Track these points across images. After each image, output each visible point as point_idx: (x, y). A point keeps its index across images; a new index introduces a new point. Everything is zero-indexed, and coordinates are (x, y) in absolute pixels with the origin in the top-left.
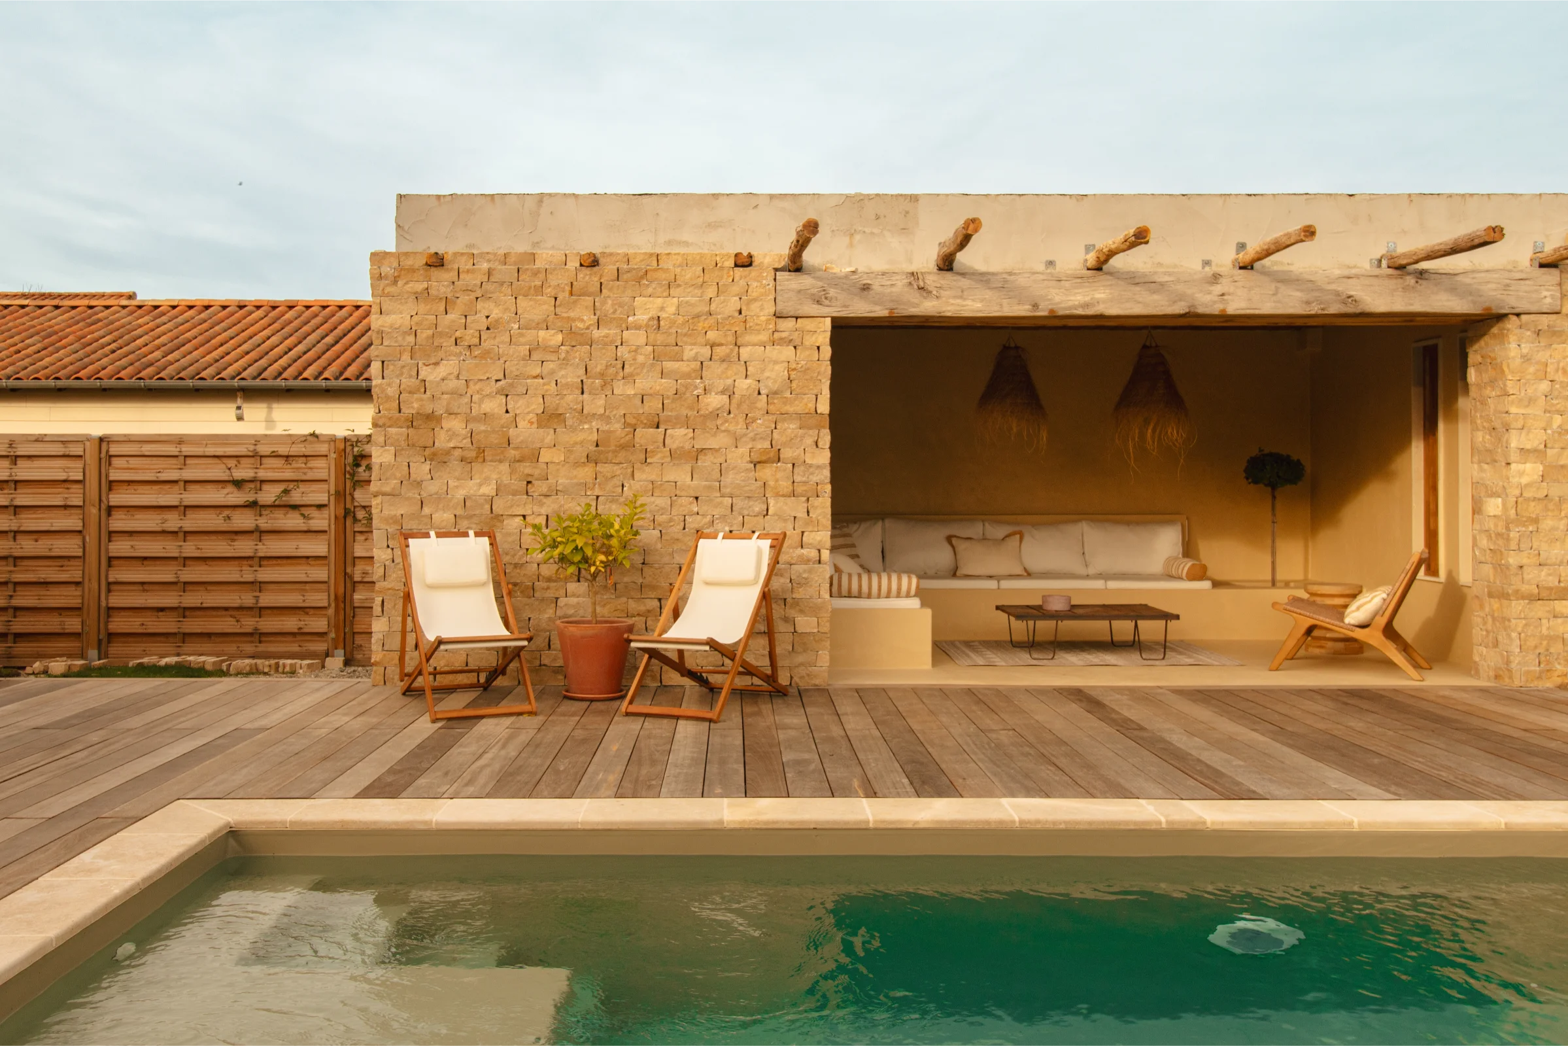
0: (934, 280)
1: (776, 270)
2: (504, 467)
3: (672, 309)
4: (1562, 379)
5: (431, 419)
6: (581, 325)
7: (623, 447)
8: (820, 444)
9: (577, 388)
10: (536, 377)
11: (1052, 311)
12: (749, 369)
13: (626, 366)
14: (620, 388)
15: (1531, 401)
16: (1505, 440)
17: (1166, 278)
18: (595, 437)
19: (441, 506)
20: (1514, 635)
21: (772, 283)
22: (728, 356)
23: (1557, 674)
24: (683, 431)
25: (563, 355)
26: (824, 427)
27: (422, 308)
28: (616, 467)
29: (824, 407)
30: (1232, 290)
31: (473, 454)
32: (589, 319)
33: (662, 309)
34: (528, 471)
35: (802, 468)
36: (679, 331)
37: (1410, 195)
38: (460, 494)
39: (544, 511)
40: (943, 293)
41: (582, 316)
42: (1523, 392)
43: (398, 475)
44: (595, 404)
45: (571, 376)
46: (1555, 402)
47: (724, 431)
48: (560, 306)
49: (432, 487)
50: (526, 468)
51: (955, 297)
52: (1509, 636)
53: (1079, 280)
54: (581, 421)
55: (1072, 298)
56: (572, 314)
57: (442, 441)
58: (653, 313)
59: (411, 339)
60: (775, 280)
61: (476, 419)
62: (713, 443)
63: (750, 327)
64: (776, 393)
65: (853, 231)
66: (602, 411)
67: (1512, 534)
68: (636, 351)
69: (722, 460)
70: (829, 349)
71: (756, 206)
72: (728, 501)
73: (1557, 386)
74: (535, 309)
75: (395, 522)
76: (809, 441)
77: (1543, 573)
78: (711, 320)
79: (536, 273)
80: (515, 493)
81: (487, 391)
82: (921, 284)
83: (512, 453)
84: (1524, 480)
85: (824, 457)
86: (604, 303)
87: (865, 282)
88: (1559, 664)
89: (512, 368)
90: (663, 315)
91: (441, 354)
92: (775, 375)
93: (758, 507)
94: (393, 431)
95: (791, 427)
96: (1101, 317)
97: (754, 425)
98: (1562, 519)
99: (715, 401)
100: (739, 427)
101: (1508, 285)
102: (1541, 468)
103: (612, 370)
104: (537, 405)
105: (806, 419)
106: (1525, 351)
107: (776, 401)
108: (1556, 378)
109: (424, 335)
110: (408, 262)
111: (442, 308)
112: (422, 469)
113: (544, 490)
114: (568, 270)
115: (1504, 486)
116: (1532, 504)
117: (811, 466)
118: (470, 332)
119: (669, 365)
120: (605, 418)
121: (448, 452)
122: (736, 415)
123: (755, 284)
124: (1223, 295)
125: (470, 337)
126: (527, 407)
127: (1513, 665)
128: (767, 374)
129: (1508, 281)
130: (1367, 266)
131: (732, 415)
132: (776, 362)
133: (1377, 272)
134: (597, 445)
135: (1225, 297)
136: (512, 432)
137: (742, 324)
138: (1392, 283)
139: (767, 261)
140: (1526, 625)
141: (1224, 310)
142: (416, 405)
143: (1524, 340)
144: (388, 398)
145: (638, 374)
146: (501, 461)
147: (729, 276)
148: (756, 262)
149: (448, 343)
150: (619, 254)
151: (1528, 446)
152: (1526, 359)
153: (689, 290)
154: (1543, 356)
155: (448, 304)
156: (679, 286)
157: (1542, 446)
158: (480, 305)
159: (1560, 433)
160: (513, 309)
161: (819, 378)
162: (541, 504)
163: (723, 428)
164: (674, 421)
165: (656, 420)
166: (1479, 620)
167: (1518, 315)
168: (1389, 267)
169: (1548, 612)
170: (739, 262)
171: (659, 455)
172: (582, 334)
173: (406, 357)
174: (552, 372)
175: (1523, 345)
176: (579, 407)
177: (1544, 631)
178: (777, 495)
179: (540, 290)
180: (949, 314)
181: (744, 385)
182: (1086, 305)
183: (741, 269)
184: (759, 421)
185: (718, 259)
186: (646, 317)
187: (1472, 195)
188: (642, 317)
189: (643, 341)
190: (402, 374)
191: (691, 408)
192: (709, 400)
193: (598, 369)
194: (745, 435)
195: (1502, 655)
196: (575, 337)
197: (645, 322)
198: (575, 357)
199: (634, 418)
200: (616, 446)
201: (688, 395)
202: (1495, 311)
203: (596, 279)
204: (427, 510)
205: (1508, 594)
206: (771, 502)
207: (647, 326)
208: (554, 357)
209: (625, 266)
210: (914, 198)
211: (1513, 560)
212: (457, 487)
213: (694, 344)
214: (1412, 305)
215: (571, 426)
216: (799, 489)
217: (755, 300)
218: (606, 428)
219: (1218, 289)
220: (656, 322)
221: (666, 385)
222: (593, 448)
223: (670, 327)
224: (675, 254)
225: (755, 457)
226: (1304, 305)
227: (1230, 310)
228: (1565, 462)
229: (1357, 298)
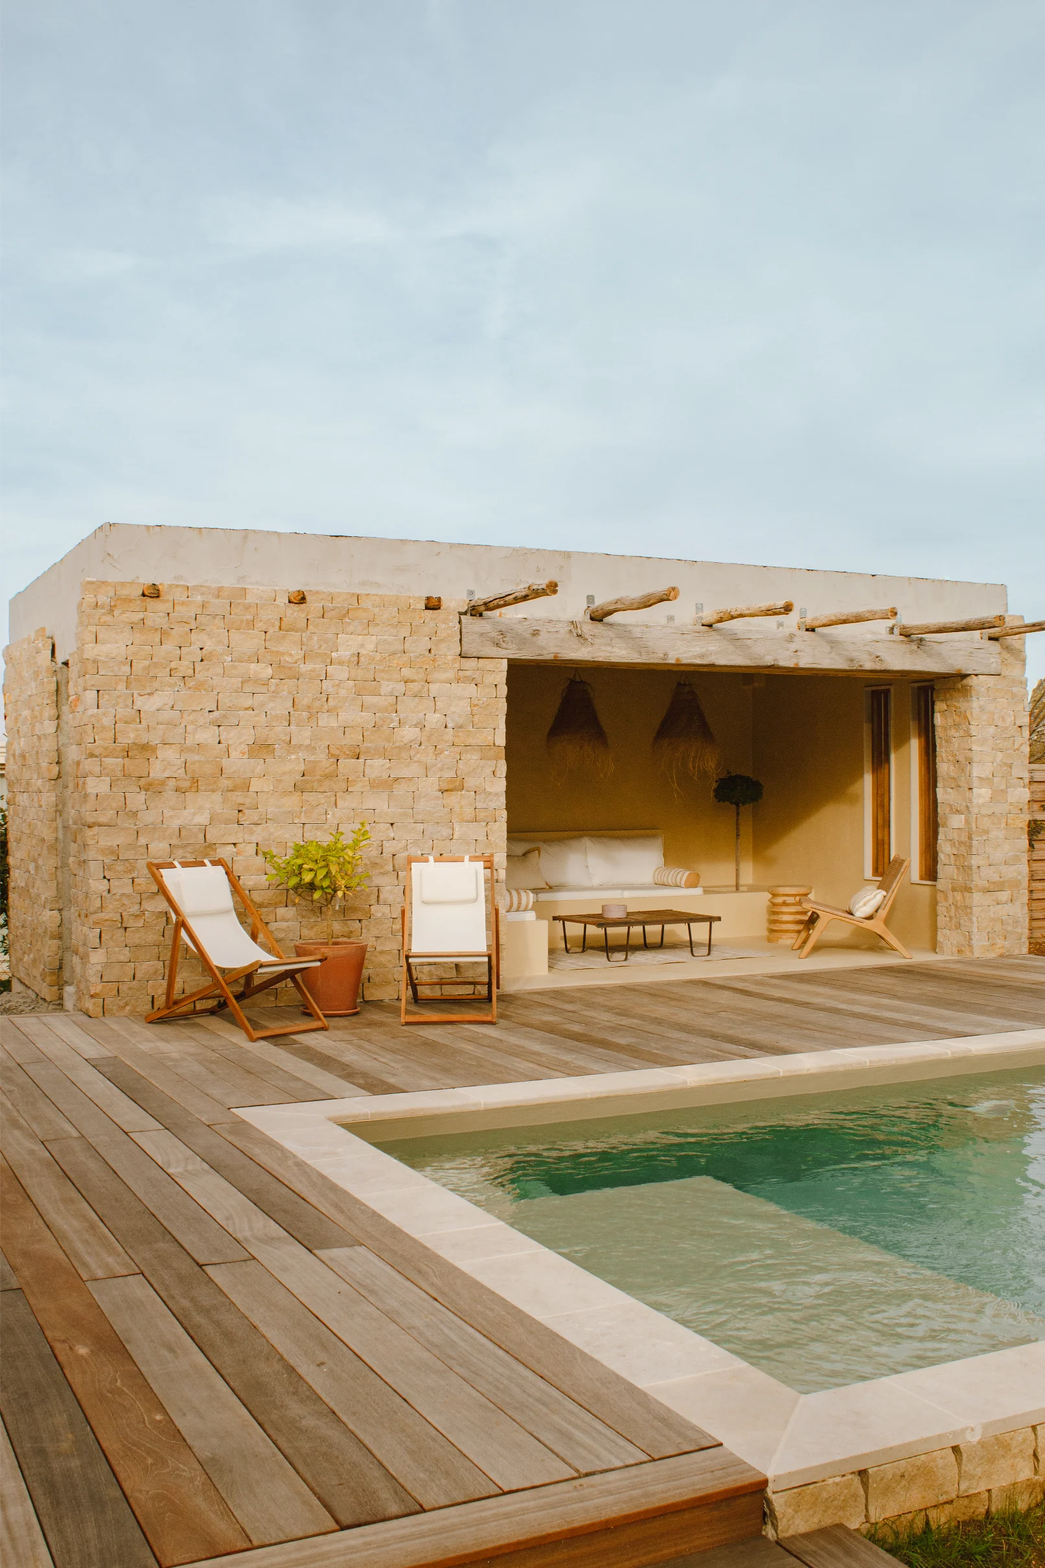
0: (589, 628)
1: (460, 614)
2: (217, 797)
3: (371, 647)
5: (146, 749)
6: (288, 659)
7: (327, 776)
8: (498, 774)
9: (285, 720)
10: (247, 709)
11: (678, 660)
12: (437, 704)
13: (329, 699)
14: (325, 720)
15: (984, 741)
16: (968, 770)
18: (302, 767)
19: (156, 836)
20: (974, 919)
21: (458, 626)
22: (420, 691)
23: (999, 946)
24: (381, 762)
25: (273, 688)
26: (500, 758)
27: (138, 637)
28: (320, 796)
29: (501, 741)
30: (801, 648)
31: (187, 784)
32: (297, 653)
33: (362, 646)
34: (240, 800)
35: (483, 796)
36: (377, 667)
37: (908, 578)
38: (175, 824)
39: (254, 839)
40: (596, 641)
41: (290, 650)
42: (980, 734)
43: (114, 805)
44: (303, 736)
45: (280, 707)
46: (997, 742)
47: (416, 762)
48: (269, 640)
49: (148, 817)
50: (238, 797)
51: (606, 645)
52: (970, 919)
53: (697, 635)
54: (289, 752)
55: (693, 649)
56: (281, 649)
57: (157, 771)
58: (354, 650)
59: (127, 669)
60: (460, 622)
61: (190, 750)
62: (405, 772)
63: (439, 665)
64: (461, 727)
65: (518, 581)
66: (307, 742)
67: (974, 843)
68: (338, 685)
69: (414, 789)
70: (506, 688)
71: (438, 554)
72: (420, 827)
73: (999, 730)
74: (247, 642)
75: (112, 853)
76: (489, 771)
77: (991, 871)
78: (405, 658)
79: (247, 607)
80: (227, 822)
81: (201, 722)
82: (580, 632)
83: (224, 783)
84: (981, 801)
85: (501, 785)
86: (310, 638)
87: (535, 628)
88: (999, 939)
89: (225, 701)
90: (363, 652)
91: (156, 684)
92: (459, 710)
93: (446, 832)
94: (108, 761)
95: (473, 757)
96: (713, 665)
97: (442, 756)
99: (409, 733)
100: (430, 759)
101: (971, 653)
102: (990, 792)
103: (317, 704)
104: (248, 736)
105: (485, 750)
106: (981, 703)
107: (460, 734)
108: (999, 724)
109: (138, 666)
110: (124, 592)
111: (158, 640)
112: (137, 800)
113: (255, 819)
114: (278, 606)
115: (967, 806)
116: (986, 819)
117: (490, 793)
118: (184, 662)
119: (369, 699)
120: (311, 749)
121: (163, 783)
122: (427, 747)
123: (443, 626)
124: (796, 651)
125: (184, 668)
126: (239, 739)
127: (974, 942)
128: (453, 709)
129: (972, 650)
130: (883, 633)
131: (423, 747)
132: (460, 698)
133: (892, 637)
134: (303, 775)
135: (797, 653)
136: (225, 762)
137: (431, 662)
138: (904, 647)
139: (453, 605)
140: (982, 911)
141: (796, 664)
142: (132, 735)
143: (980, 695)
144: (104, 728)
145: (341, 708)
146: (213, 791)
147: (420, 618)
148: (444, 604)
149: (163, 673)
150: (324, 592)
151: (983, 776)
152: (982, 709)
153: (386, 629)
154: (991, 707)
155: (164, 633)
156: (378, 624)
157: (991, 776)
158: (194, 636)
159: (1001, 766)
160: (226, 642)
161: (497, 714)
162: (252, 832)
163: (415, 759)
164: (373, 752)
165: (357, 751)
166: (944, 909)
167: (976, 675)
168: (901, 635)
169: (993, 900)
170: (431, 605)
171: (360, 784)
172: (290, 668)
173: (122, 686)
174: (262, 705)
175: (980, 699)
176: (288, 738)
177: (992, 916)
178: (462, 821)
179: (251, 624)
180: (600, 660)
181: (434, 719)
182: (702, 656)
183: (431, 611)
184: (446, 753)
185: (411, 601)
186: (348, 653)
188: (344, 653)
189: (345, 676)
190: (117, 704)
191: (388, 741)
192: (404, 732)
193: (306, 702)
194: (434, 765)
195: (965, 935)
196: (286, 672)
197: (347, 658)
198: (283, 690)
199: (338, 749)
200: (321, 776)
201: (385, 727)
202: (964, 672)
203: (303, 616)
204: (142, 841)
205: (971, 888)
206: (457, 827)
207: (349, 661)
208: (263, 689)
209: (330, 605)
210: (567, 555)
211: (975, 861)
212: (171, 817)
213: (389, 680)
214: (916, 665)
215: (280, 757)
216: (481, 815)
217: (442, 640)
218: (312, 758)
219: (793, 646)
220: (356, 658)
221: (366, 718)
222: (299, 777)
223: (369, 664)
224: (374, 595)
225: (445, 786)
226: (849, 663)
227: (802, 665)
228: (1003, 787)
229: (882, 658)
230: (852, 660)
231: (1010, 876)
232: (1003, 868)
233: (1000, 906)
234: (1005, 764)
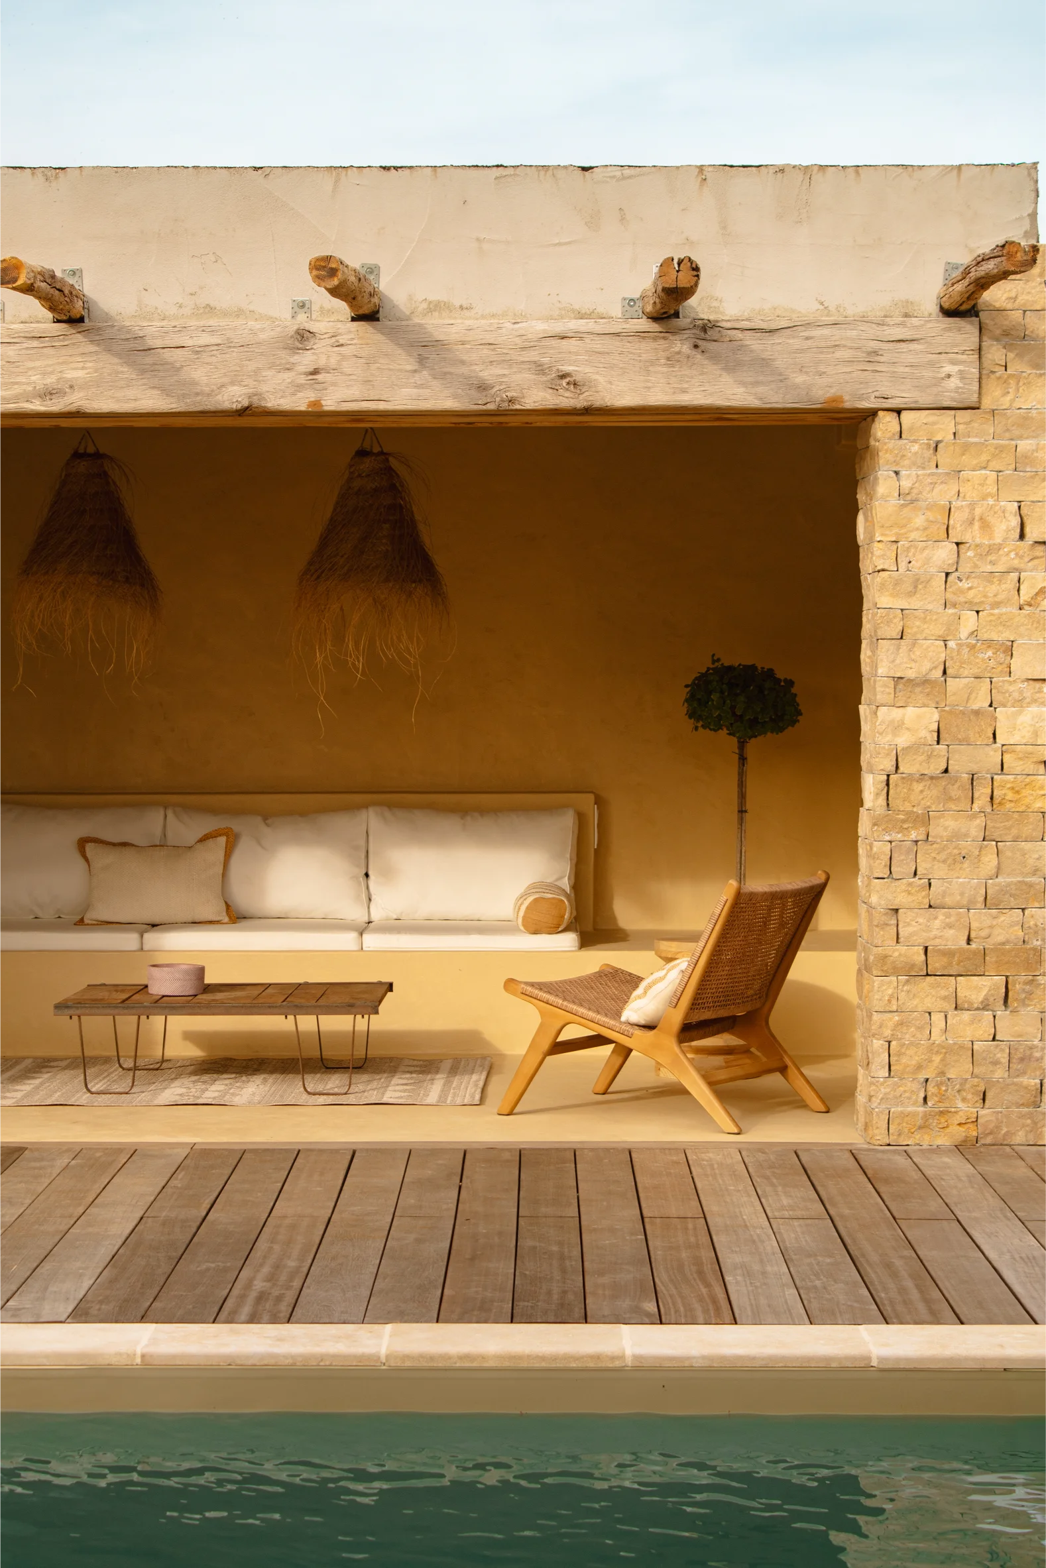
4: (978, 541)
15: (918, 584)
17: (205, 339)
23: (961, 1118)
30: (333, 362)
37: (701, 168)
42: (903, 565)
46: (964, 585)
53: (35, 343)
55: (22, 379)
67: (876, 847)
73: (970, 554)
77: (937, 924)
84: (903, 740)
96: (78, 414)
98: (974, 817)
101: (875, 353)
102: (936, 717)
106: (906, 484)
108: (967, 537)
116: (918, 787)
124: (315, 372)
129: (874, 345)
130: (616, 311)
135: (319, 377)
138: (646, 349)
140: (901, 1023)
141: (317, 403)
143: (906, 462)
151: (910, 674)
152: (908, 499)
154: (943, 494)
157: (938, 673)
159: (972, 647)
167: (899, 412)
169: (945, 998)
175: (903, 473)
177: (938, 1036)
182: (48, 393)
187: (822, 168)
202: (853, 406)
211: (881, 896)
214: (684, 391)
219: (306, 360)
226: (473, 392)
227: (330, 403)
228: (981, 702)
229: (578, 378)
230: (483, 387)
231: (1001, 939)
232: (980, 919)
233: (966, 1016)
234: (989, 643)
